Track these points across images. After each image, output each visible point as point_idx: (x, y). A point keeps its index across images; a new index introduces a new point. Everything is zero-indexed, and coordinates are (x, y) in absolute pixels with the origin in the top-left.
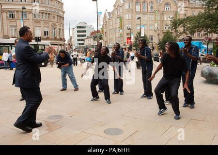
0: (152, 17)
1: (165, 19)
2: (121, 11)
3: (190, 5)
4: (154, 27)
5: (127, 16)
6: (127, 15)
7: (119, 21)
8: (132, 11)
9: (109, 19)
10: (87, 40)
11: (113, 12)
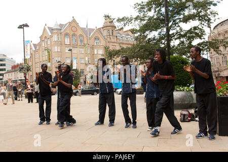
0: (82, 50)
1: (96, 53)
2: (49, 43)
3: (118, 40)
4: (85, 60)
5: (56, 49)
6: (56, 47)
7: (47, 54)
8: (61, 44)
9: (35, 51)
10: (7, 74)
11: (40, 44)
